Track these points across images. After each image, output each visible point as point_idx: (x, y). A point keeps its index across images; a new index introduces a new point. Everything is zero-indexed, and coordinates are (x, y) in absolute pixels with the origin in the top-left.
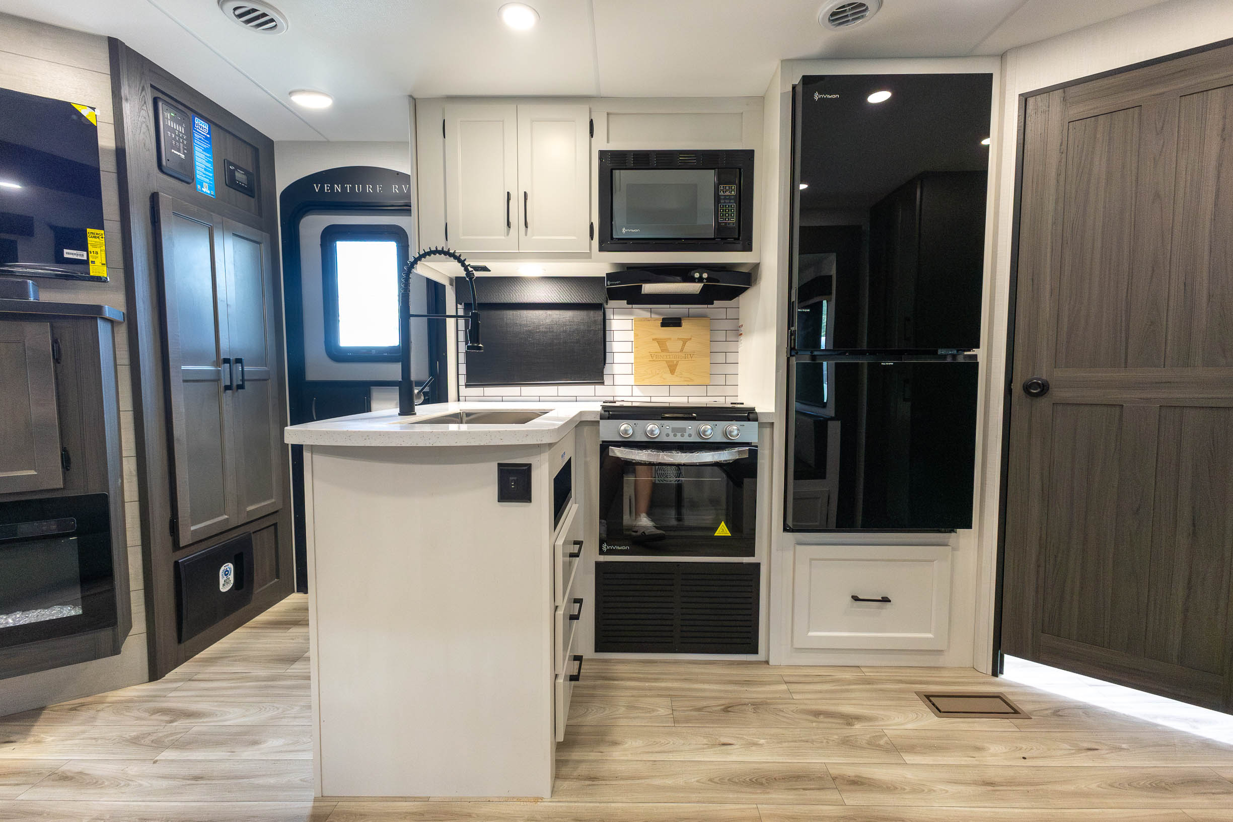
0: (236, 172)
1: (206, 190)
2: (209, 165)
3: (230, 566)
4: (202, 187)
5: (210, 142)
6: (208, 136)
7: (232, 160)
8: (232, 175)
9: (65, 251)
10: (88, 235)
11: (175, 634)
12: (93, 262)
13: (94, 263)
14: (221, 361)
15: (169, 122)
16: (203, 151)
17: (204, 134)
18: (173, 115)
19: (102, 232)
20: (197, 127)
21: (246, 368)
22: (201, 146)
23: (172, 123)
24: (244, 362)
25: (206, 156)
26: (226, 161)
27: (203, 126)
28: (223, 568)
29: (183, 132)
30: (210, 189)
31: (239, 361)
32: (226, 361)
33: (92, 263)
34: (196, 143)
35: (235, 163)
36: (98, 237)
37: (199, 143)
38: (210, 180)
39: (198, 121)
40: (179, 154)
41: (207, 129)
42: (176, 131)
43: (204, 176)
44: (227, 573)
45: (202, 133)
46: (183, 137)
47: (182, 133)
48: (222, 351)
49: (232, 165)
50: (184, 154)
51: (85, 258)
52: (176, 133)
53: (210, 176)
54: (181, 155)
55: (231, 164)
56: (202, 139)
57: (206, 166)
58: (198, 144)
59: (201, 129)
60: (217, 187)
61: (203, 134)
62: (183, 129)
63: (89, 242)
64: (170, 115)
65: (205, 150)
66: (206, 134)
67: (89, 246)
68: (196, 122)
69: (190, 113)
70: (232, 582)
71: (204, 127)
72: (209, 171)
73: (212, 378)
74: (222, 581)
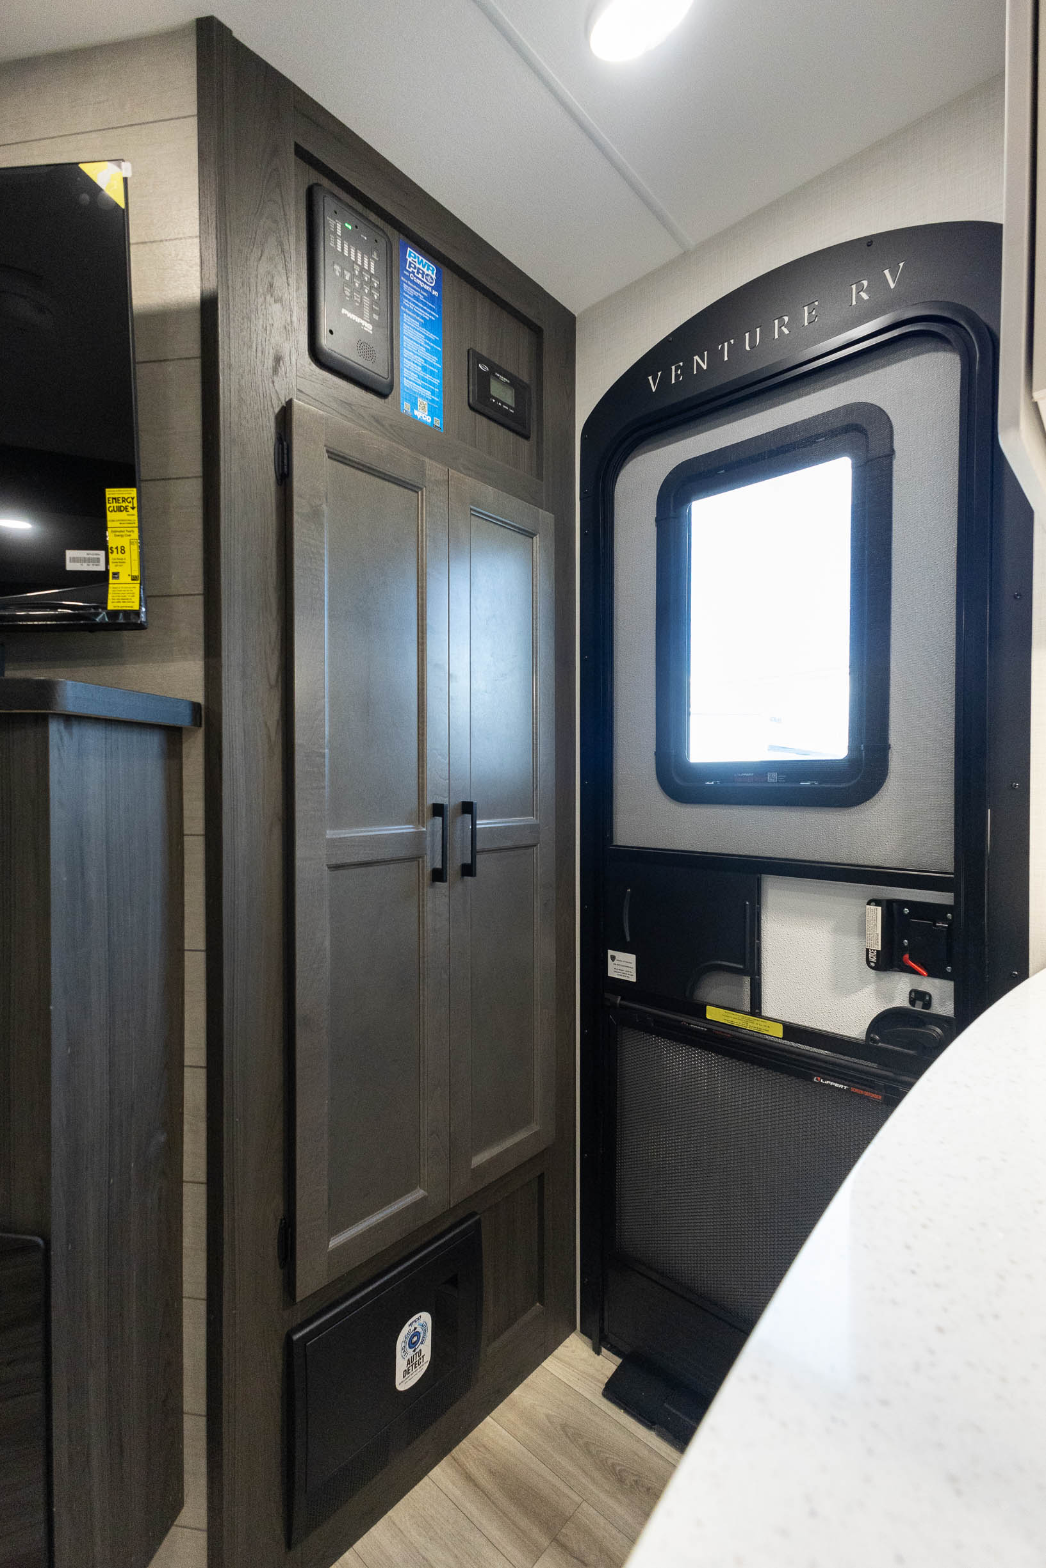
0: (492, 376)
1: (422, 414)
2: (433, 359)
3: (423, 1320)
4: (414, 406)
5: (439, 307)
6: (435, 293)
7: (485, 353)
8: (482, 383)
9: (70, 554)
10: (108, 505)
11: (278, 1527)
12: (116, 575)
13: (118, 578)
14: (427, 812)
15: (339, 242)
16: (422, 325)
17: (425, 287)
18: (350, 227)
19: (132, 492)
20: (411, 270)
21: (481, 824)
22: (418, 315)
23: (346, 246)
24: (479, 811)
25: (427, 337)
26: (471, 352)
27: (425, 270)
28: (406, 1330)
29: (372, 271)
30: (431, 413)
31: (468, 808)
32: (438, 810)
33: (114, 578)
34: (405, 307)
35: (492, 359)
36: (126, 508)
37: (412, 306)
38: (433, 392)
39: (413, 257)
40: (358, 320)
41: (434, 277)
42: (356, 267)
43: (420, 382)
44: (415, 1339)
45: (422, 285)
46: (373, 282)
47: (368, 271)
48: (429, 787)
49: (482, 363)
50: (372, 321)
51: (102, 568)
52: (354, 270)
53: (434, 385)
54: (364, 323)
55: (481, 359)
56: (421, 298)
57: (426, 361)
58: (409, 309)
59: (420, 276)
60: (447, 409)
61: (423, 289)
62: (372, 264)
63: (109, 524)
64: (343, 227)
65: (426, 324)
66: (430, 290)
67: (109, 535)
68: (409, 260)
69: (396, 237)
70: (428, 1358)
71: (426, 272)
72: (432, 373)
73: (403, 853)
74: (401, 1364)
